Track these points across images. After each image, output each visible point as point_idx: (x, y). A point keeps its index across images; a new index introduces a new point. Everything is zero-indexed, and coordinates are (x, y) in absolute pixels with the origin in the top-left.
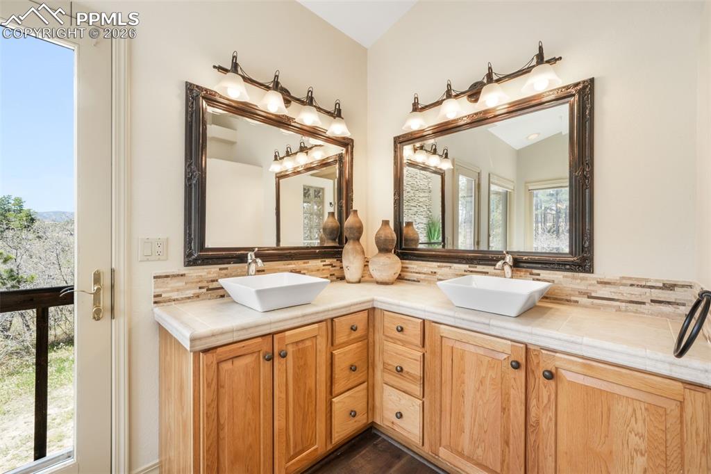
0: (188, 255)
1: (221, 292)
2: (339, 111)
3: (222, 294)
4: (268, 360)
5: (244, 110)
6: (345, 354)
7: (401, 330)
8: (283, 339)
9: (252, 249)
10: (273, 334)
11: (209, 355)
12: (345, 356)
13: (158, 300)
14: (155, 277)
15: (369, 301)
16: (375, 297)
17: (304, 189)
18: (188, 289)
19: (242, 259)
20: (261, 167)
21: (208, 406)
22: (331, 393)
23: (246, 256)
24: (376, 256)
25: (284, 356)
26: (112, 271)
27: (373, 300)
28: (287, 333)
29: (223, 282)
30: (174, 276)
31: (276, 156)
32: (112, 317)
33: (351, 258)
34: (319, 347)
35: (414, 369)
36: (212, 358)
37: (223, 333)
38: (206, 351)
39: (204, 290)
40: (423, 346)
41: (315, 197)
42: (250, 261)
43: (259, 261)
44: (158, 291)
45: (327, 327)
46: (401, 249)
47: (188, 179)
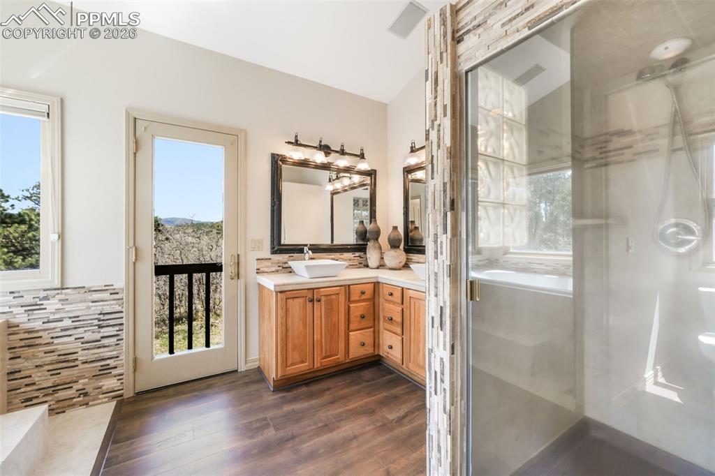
0: (273, 248)
1: (290, 270)
2: (363, 154)
3: (290, 271)
4: (311, 301)
5: (304, 164)
6: (357, 307)
7: (391, 294)
8: (319, 292)
9: (306, 245)
10: (313, 289)
11: (282, 294)
12: (358, 308)
13: (258, 272)
14: (257, 259)
15: (374, 278)
16: (379, 276)
17: (354, 200)
18: (273, 267)
19: (301, 251)
20: (321, 185)
21: (282, 318)
22: (348, 330)
23: (303, 249)
24: (388, 250)
25: (319, 301)
26: (238, 255)
27: (377, 277)
28: (321, 290)
29: (291, 263)
30: (266, 259)
31: (330, 179)
32: (238, 279)
33: (371, 251)
34: (340, 300)
35: (398, 318)
36: (283, 296)
37: (288, 285)
38: (281, 292)
39: (281, 268)
40: (403, 304)
41: (363, 205)
42: (305, 252)
43: (310, 252)
44: (259, 267)
45: (345, 290)
46: (408, 246)
47: (273, 206)
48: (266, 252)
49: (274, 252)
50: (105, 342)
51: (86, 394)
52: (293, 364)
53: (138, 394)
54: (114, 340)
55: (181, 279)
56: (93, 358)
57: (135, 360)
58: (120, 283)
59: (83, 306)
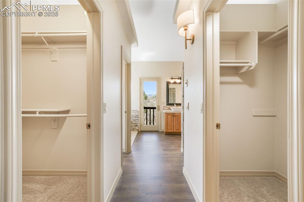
4: (173, 116)
8: (175, 114)
11: (167, 114)
14: (163, 107)
18: (167, 108)
25: (175, 116)
26: (159, 105)
29: (171, 108)
30: (165, 107)
32: (159, 111)
37: (169, 112)
39: (169, 109)
42: (174, 105)
43: (176, 105)
47: (167, 94)
48: (165, 105)
49: (167, 105)
50: (136, 120)
51: (134, 129)
52: (169, 130)
53: (141, 131)
54: (137, 120)
55: (148, 110)
56: (134, 123)
57: (141, 125)
58: (138, 110)
59: (133, 113)
